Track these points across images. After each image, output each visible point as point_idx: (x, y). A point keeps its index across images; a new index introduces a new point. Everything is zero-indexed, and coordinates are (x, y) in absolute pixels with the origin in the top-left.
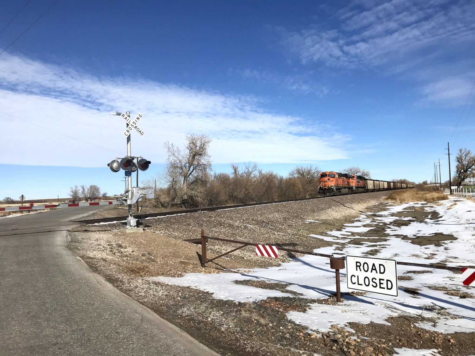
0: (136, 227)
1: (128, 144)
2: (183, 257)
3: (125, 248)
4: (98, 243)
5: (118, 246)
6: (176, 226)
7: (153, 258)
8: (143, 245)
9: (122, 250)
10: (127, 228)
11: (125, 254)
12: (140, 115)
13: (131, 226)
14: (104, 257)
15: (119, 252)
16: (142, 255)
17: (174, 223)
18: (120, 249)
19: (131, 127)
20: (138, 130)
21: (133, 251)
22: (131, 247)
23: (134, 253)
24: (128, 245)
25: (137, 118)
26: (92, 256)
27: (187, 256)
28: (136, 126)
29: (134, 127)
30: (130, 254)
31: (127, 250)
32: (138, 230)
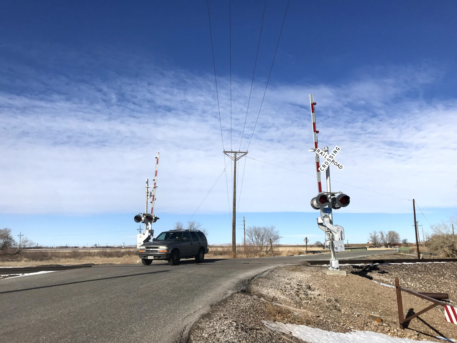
0: (339, 270)
1: (327, 179)
2: (380, 311)
3: (314, 290)
4: (289, 282)
5: (307, 287)
6: (419, 276)
7: (339, 305)
8: (334, 289)
9: (309, 292)
10: (329, 270)
11: (310, 296)
12: (337, 148)
13: (333, 268)
14: (277, 297)
15: (305, 294)
16: (327, 301)
17: (420, 272)
18: (307, 291)
19: (328, 161)
20: (336, 163)
21: (320, 295)
22: (319, 290)
23: (320, 297)
24: (317, 288)
25: (334, 152)
26: (265, 293)
27: (388, 311)
28: (333, 160)
29: (331, 161)
30: (315, 297)
31: (314, 292)
32: (340, 273)
